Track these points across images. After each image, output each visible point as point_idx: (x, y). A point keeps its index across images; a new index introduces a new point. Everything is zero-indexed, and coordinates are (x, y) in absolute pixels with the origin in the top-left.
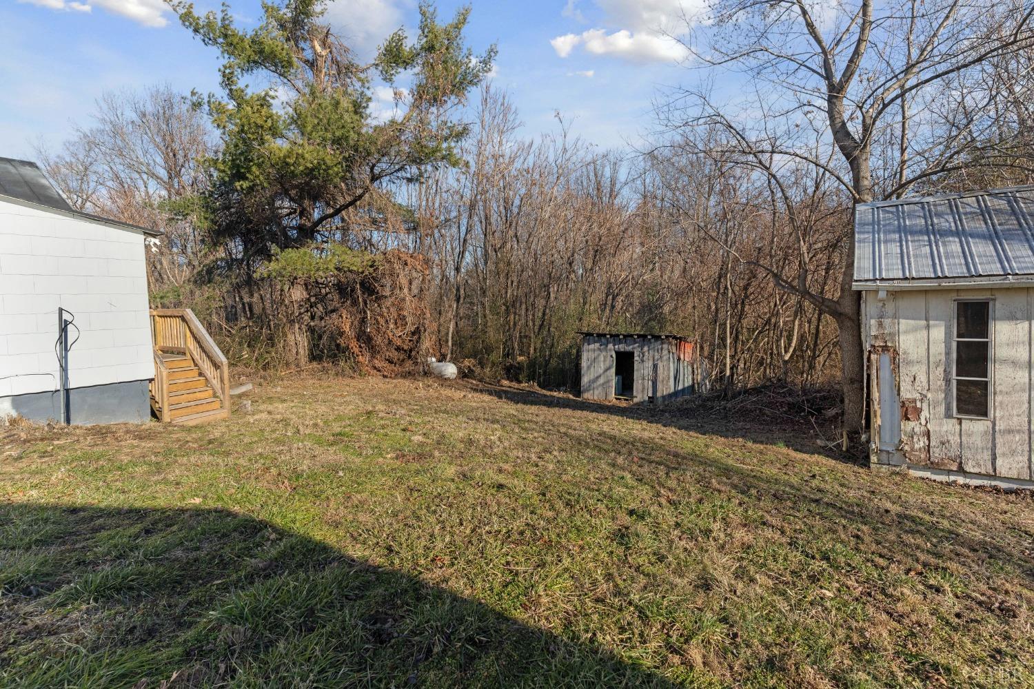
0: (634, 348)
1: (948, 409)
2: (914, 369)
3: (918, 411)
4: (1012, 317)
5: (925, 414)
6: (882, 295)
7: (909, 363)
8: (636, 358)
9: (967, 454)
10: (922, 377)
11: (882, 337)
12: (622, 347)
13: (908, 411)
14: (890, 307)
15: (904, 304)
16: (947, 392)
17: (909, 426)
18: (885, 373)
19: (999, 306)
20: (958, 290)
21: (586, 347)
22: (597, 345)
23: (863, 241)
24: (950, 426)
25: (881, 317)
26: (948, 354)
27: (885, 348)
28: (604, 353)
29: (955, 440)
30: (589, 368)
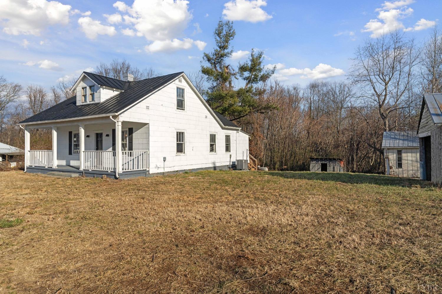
0: (327, 162)
1: (397, 167)
2: (392, 161)
3: (392, 168)
4: (405, 153)
5: (393, 168)
6: (386, 149)
7: (391, 160)
8: (328, 165)
9: (399, 174)
10: (393, 162)
11: (387, 156)
12: (323, 162)
13: (391, 168)
14: (388, 151)
15: (390, 151)
16: (396, 165)
17: (391, 170)
18: (387, 162)
19: (403, 151)
20: (397, 149)
21: (311, 162)
22: (315, 162)
23: (384, 139)
24: (397, 170)
25: (386, 153)
26: (396, 158)
27: (387, 158)
28: (317, 164)
29: (398, 172)
30: (312, 168)
